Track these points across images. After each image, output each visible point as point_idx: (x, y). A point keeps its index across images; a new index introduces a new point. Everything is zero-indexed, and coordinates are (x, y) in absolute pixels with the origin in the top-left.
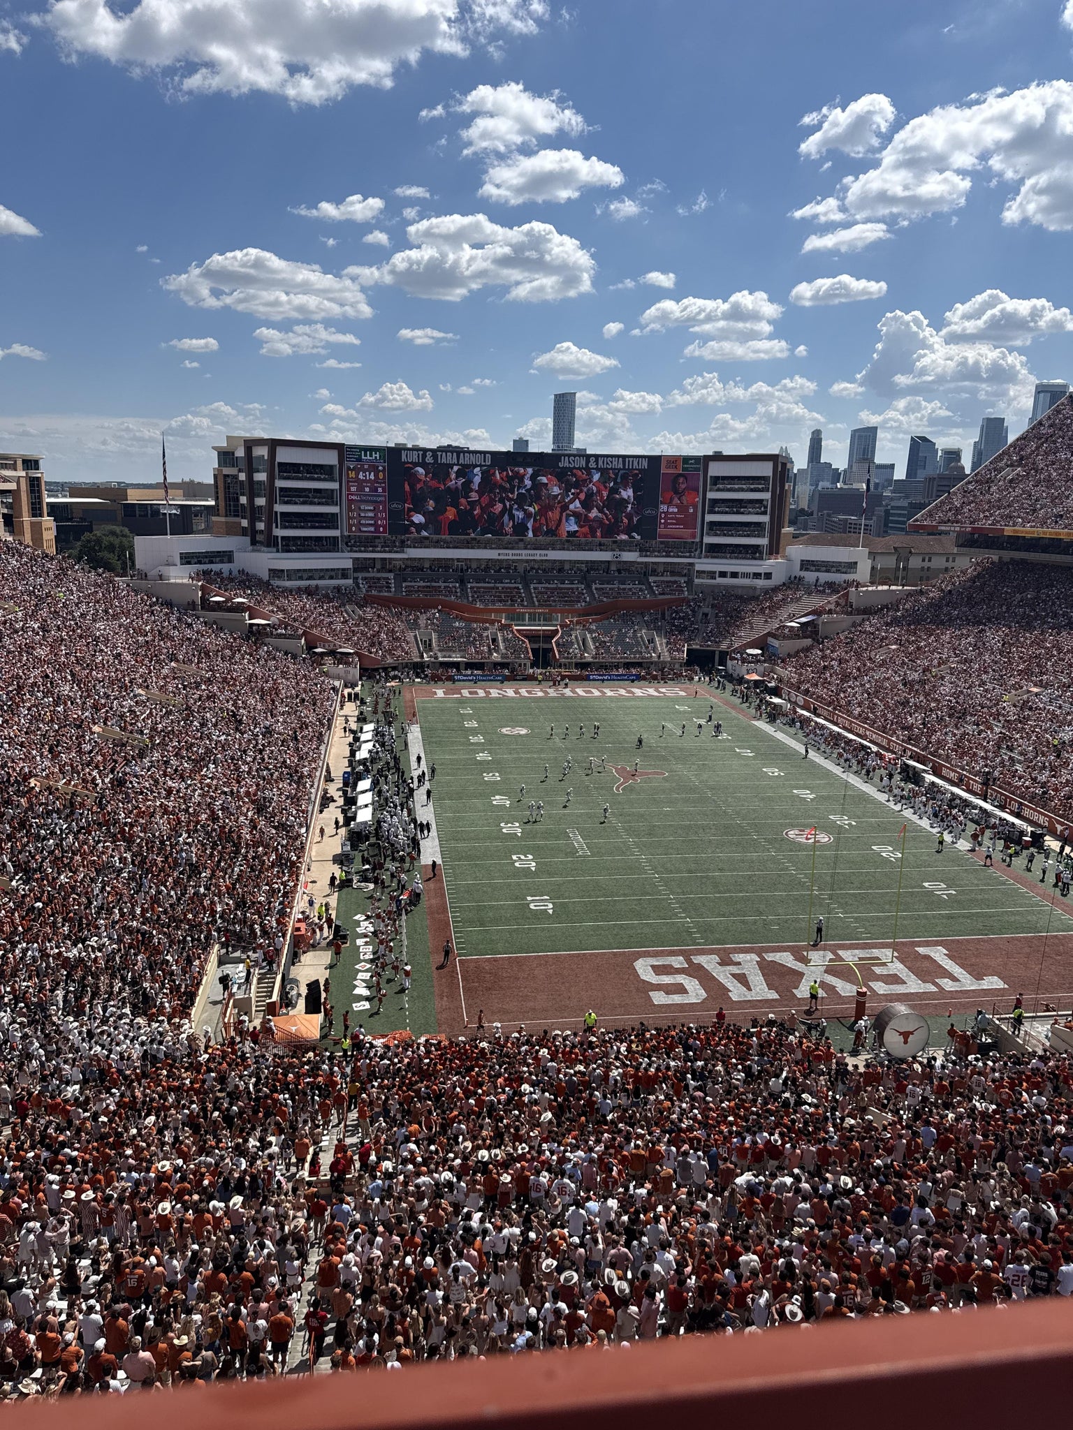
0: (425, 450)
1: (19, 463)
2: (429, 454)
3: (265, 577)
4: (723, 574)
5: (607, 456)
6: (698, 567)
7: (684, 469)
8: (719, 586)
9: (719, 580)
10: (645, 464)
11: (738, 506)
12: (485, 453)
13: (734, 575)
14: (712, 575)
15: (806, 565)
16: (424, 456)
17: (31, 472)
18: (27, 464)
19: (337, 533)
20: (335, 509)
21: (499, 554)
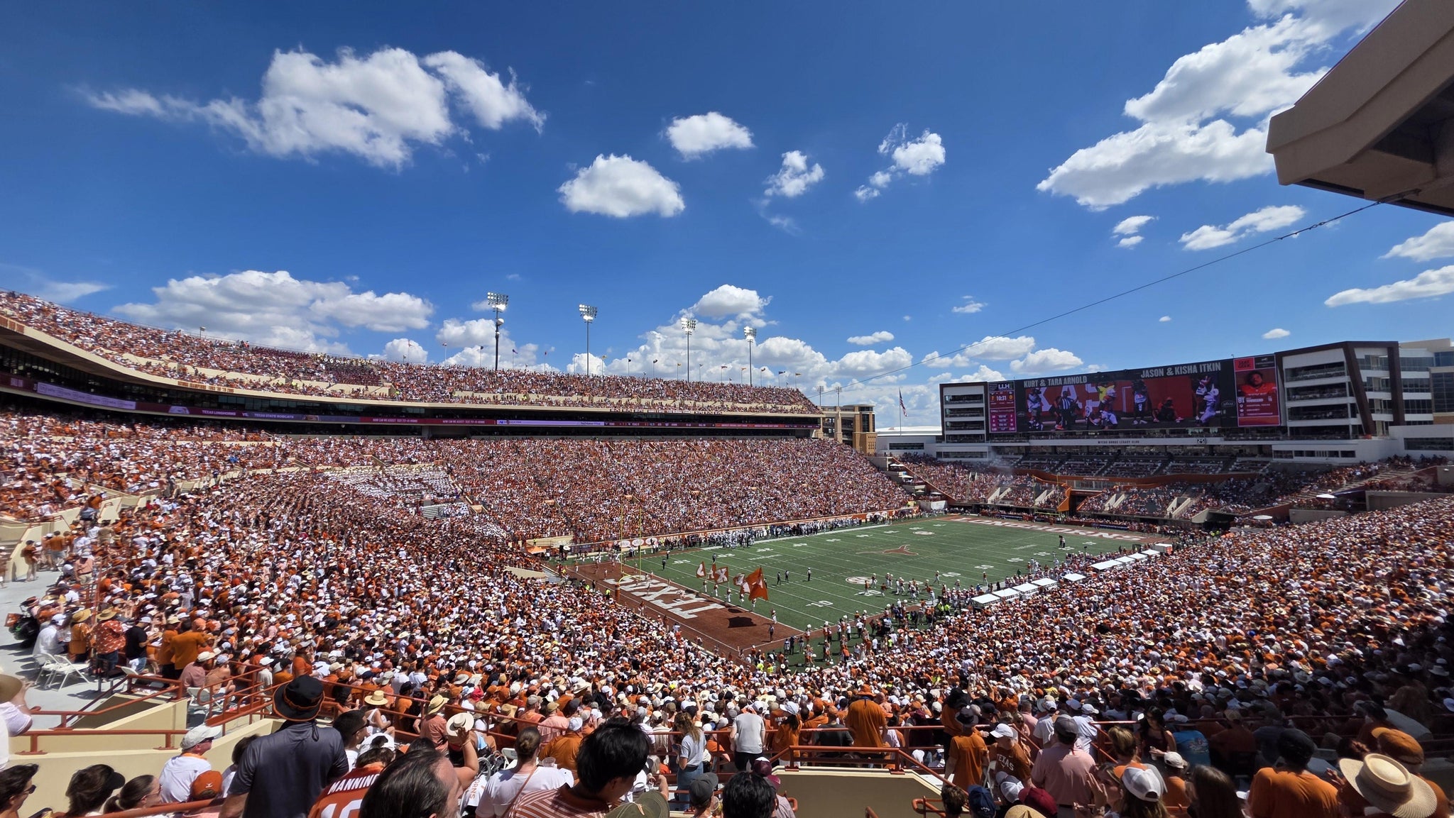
0: (1039, 379)
1: (857, 409)
2: (1042, 382)
3: (935, 456)
4: (1300, 453)
5: (1182, 365)
6: (1274, 448)
7: (1257, 367)
8: (1293, 464)
9: (1297, 459)
10: (1218, 367)
11: (1323, 390)
12: (1082, 375)
13: (1311, 454)
14: (1288, 454)
15: (1411, 443)
16: (1039, 383)
17: (864, 413)
18: (862, 408)
19: (983, 432)
20: (982, 419)
21: (1099, 442)
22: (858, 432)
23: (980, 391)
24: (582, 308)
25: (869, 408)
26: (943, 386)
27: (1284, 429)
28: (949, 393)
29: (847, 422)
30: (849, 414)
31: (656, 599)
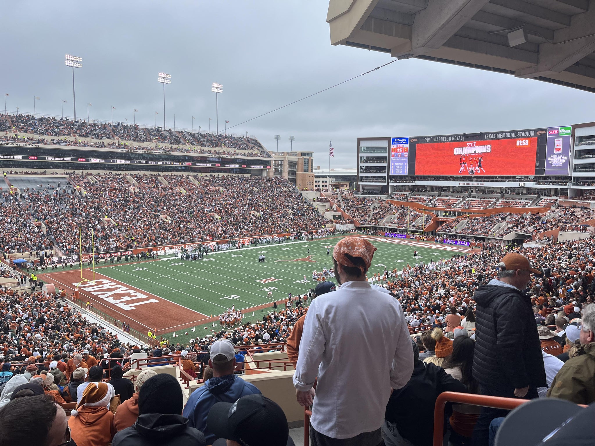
1: (300, 155)
17: (305, 157)
18: (304, 154)
19: (385, 175)
20: (385, 165)
21: (460, 184)
22: (300, 172)
23: (385, 144)
24: (68, 57)
25: (308, 154)
26: (359, 140)
27: (569, 178)
28: (364, 145)
29: (293, 164)
30: (294, 159)
31: (109, 297)
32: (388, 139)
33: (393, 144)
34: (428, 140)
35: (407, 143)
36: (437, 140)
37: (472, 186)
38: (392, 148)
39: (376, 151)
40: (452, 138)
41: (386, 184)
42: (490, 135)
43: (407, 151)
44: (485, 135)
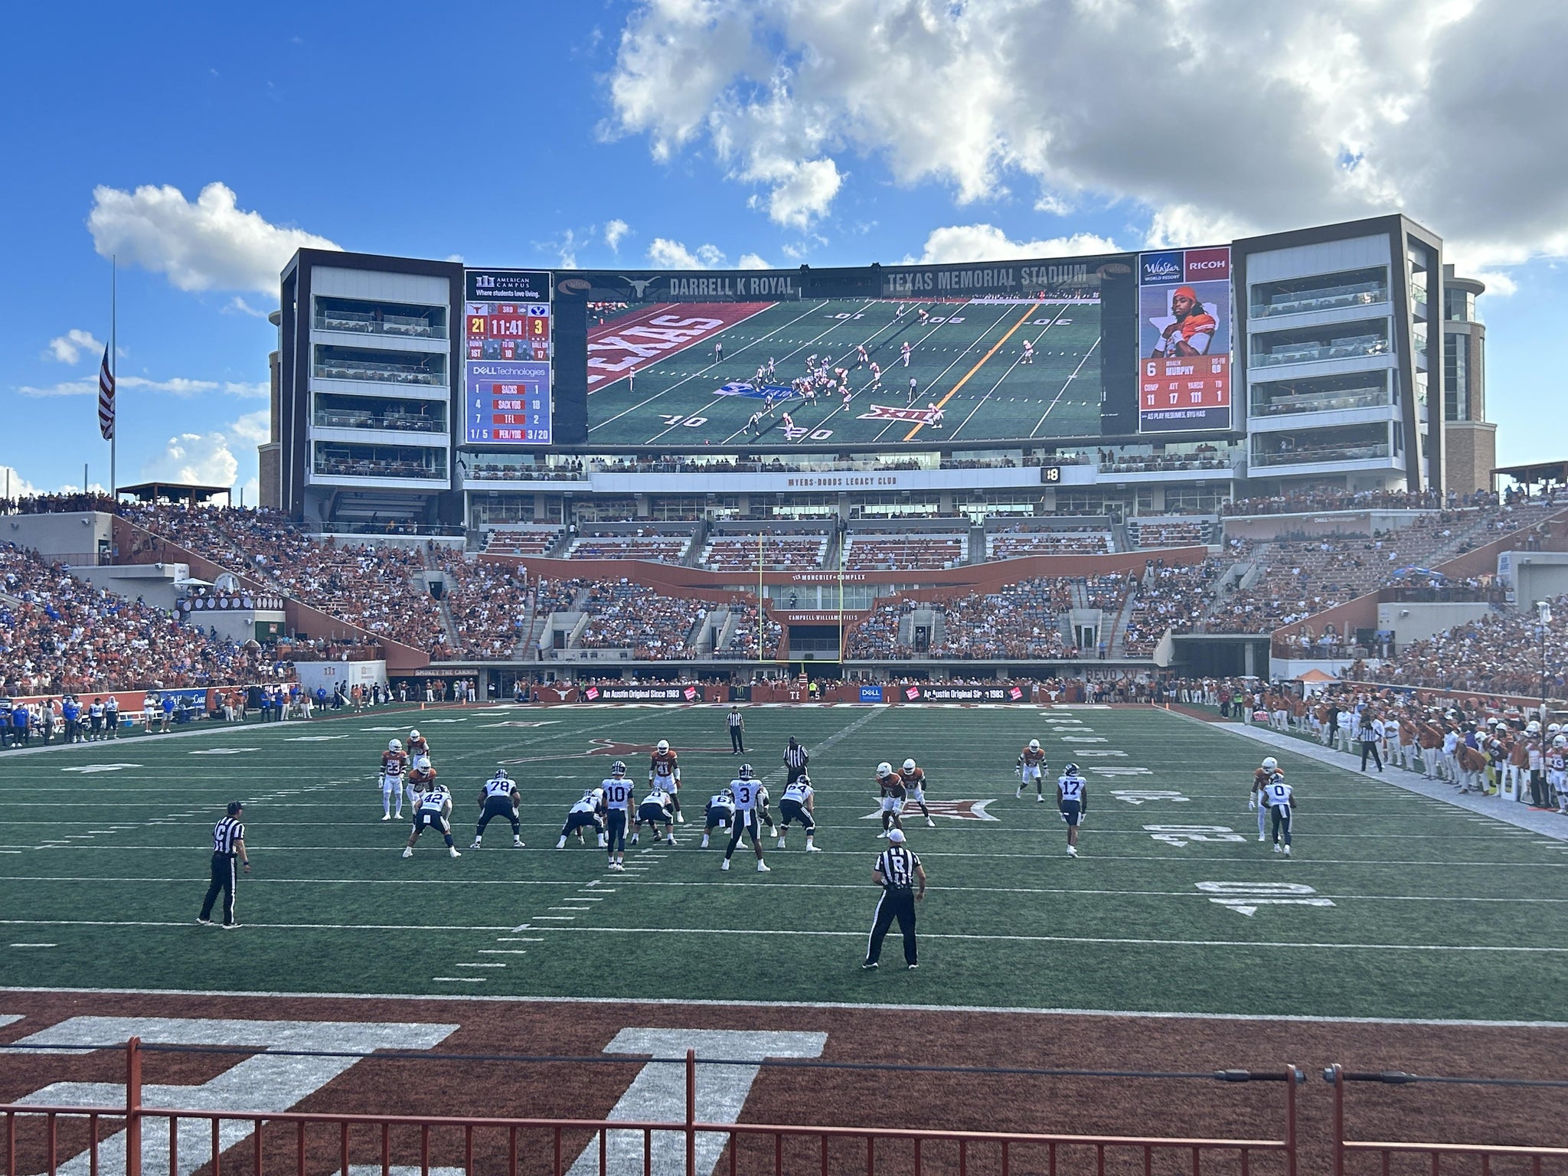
19: (442, 440)
20: (440, 393)
21: (791, 482)
23: (434, 293)
32: (449, 271)
33: (472, 296)
34: (640, 286)
35: (544, 298)
36: (684, 291)
37: (844, 487)
38: (470, 318)
39: (387, 326)
40: (747, 286)
41: (446, 485)
42: (909, 278)
43: (545, 333)
44: (891, 277)
